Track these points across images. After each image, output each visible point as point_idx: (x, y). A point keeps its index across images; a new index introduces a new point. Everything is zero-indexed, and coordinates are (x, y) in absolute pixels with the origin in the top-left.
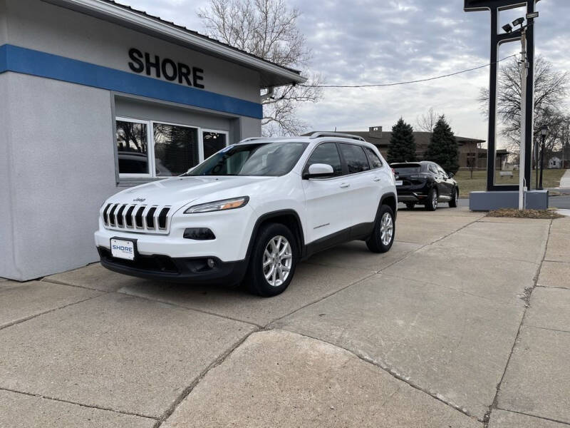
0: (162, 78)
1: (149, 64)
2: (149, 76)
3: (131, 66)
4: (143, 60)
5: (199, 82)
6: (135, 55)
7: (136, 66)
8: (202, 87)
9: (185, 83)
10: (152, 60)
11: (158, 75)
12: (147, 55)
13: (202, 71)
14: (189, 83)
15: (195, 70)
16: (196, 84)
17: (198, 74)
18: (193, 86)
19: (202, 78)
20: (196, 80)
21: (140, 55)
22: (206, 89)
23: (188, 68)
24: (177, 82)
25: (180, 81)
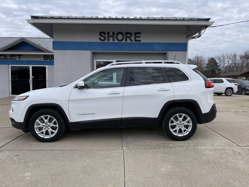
0: (116, 41)
1: (109, 37)
2: (109, 42)
3: (100, 39)
4: (106, 36)
5: (137, 39)
6: (103, 34)
7: (103, 38)
8: (140, 41)
9: (129, 41)
10: (111, 34)
11: (114, 40)
12: (108, 33)
13: (140, 33)
14: (131, 40)
15: (135, 34)
16: (135, 40)
17: (137, 35)
18: (134, 42)
19: (140, 37)
20: (136, 39)
21: (105, 34)
22: (142, 42)
23: (131, 34)
24: (124, 41)
25: (126, 41)
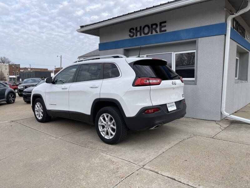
0: (143, 35)
1: (137, 32)
2: (137, 37)
3: (130, 36)
4: (134, 31)
5: (163, 29)
6: (132, 30)
7: (132, 34)
8: (165, 31)
9: (154, 33)
10: (138, 29)
11: (141, 35)
12: (136, 28)
13: (165, 22)
14: (156, 32)
15: (161, 23)
16: (161, 31)
17: (163, 25)
18: (159, 33)
19: (165, 26)
20: (161, 29)
21: (133, 30)
22: (167, 31)
23: (156, 25)
24: (150, 34)
25: (152, 33)
